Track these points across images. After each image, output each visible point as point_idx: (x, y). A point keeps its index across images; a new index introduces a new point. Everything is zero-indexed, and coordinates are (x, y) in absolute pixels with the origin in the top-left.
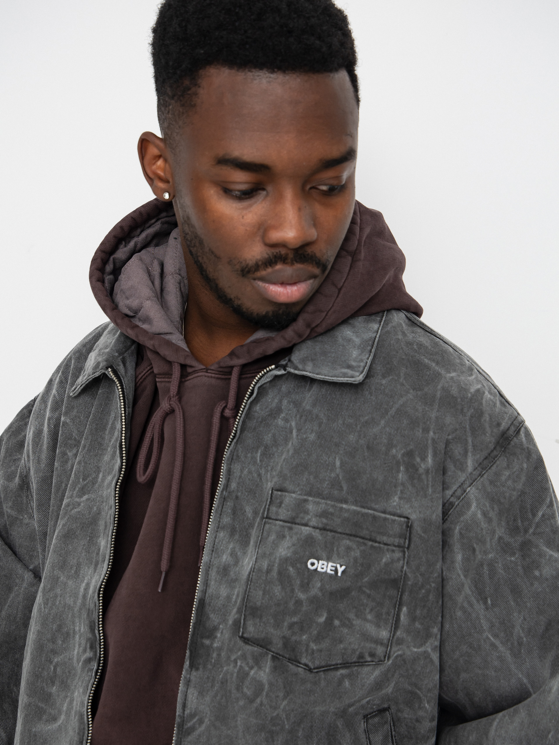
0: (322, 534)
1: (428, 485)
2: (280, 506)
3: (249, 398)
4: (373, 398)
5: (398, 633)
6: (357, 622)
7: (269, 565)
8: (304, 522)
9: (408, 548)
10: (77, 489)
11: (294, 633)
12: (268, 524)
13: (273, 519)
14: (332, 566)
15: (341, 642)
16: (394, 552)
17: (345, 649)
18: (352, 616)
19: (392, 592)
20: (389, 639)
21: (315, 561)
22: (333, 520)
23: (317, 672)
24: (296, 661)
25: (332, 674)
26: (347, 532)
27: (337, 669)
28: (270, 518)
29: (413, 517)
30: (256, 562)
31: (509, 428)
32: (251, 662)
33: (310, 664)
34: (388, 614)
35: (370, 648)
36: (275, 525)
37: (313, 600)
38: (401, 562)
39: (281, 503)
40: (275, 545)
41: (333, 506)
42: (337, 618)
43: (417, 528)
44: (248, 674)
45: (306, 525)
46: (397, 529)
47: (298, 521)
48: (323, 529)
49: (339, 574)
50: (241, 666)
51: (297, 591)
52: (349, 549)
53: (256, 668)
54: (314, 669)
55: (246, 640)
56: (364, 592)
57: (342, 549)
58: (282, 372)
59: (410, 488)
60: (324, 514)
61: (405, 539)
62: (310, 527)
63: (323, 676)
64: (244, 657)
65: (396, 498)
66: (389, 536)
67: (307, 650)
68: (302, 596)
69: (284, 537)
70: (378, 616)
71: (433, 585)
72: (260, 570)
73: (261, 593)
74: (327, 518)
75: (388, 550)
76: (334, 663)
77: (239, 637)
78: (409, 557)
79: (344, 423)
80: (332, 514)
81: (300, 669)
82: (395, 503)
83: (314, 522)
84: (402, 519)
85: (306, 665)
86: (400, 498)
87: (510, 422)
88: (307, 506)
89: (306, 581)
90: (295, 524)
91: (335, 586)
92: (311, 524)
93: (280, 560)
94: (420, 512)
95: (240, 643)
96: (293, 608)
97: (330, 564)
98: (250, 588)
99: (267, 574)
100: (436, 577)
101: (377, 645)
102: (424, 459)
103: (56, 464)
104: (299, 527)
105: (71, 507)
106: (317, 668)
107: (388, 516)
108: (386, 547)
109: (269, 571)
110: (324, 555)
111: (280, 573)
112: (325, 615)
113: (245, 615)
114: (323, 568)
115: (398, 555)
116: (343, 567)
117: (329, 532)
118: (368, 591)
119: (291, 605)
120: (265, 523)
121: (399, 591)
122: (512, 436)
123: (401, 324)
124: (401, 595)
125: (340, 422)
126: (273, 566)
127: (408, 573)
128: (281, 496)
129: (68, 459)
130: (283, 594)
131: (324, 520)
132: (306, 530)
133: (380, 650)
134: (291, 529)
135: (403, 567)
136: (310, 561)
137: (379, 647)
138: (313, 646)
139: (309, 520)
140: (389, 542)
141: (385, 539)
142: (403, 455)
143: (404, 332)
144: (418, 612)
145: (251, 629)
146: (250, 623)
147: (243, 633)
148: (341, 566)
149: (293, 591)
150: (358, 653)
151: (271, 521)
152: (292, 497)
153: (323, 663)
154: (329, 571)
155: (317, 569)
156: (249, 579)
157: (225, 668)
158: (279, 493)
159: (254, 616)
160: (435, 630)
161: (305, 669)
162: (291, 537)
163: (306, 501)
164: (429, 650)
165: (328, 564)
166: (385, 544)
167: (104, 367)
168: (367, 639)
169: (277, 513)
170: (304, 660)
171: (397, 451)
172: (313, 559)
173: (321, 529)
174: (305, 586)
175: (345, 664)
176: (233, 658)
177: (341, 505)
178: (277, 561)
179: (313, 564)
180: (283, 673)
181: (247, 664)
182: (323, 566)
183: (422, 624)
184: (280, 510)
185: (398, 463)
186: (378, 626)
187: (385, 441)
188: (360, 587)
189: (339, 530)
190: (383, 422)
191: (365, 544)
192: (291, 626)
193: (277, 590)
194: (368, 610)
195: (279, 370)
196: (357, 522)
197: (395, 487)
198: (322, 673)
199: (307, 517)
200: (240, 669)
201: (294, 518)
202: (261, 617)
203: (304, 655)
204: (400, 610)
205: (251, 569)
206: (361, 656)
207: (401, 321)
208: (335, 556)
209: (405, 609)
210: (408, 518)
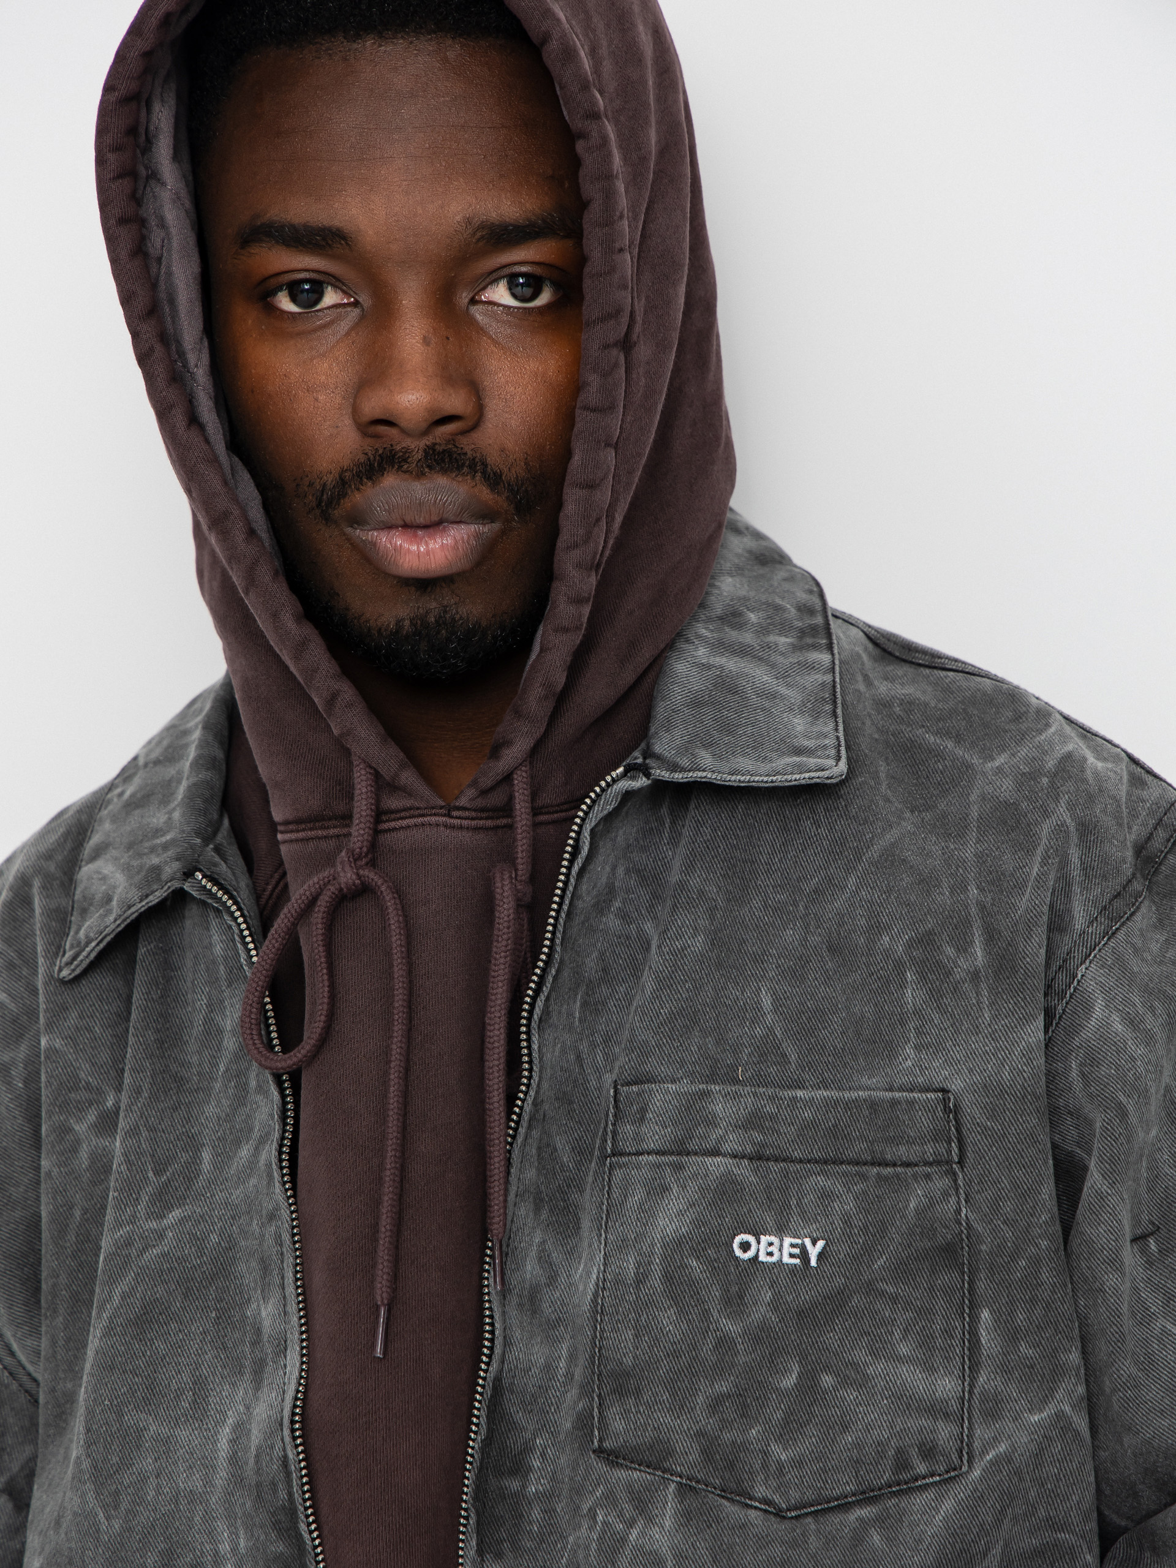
0: (756, 1171)
1: (979, 1002)
2: (642, 1119)
3: (571, 862)
4: (823, 831)
5: (982, 1379)
6: (877, 1368)
7: (639, 1264)
8: (708, 1145)
9: (961, 1162)
10: (145, 1198)
11: (725, 1424)
12: (620, 1167)
13: (629, 1154)
14: (793, 1246)
15: (845, 1428)
16: (931, 1180)
17: (858, 1445)
18: (861, 1355)
19: (946, 1278)
20: (963, 1400)
21: (751, 1239)
22: (778, 1132)
23: (797, 1517)
24: (740, 1495)
25: (836, 1519)
26: (817, 1155)
27: (845, 1507)
28: (622, 1154)
29: (956, 1085)
30: (605, 1264)
31: (1152, 834)
32: (628, 1509)
33: (777, 1499)
34: (948, 1333)
35: (921, 1431)
36: (638, 1167)
37: (759, 1335)
38: (953, 1200)
39: (643, 1111)
40: (647, 1213)
41: (772, 1098)
42: (827, 1368)
43: (972, 1111)
44: (623, 1540)
45: (715, 1153)
46: (924, 1122)
47: (692, 1146)
48: (757, 1157)
49: (813, 1263)
50: (605, 1523)
51: (715, 1314)
52: (826, 1196)
53: (640, 1523)
54: (789, 1510)
55: (611, 1457)
56: (882, 1294)
57: (810, 1199)
58: (641, 782)
59: (936, 1017)
60: (753, 1121)
61: (949, 1143)
62: (724, 1155)
63: (813, 1527)
64: (610, 1499)
65: (909, 1050)
66: (911, 1142)
67: (765, 1466)
68: (731, 1327)
69: (665, 1189)
70: (926, 1343)
71: (1044, 1244)
72: (618, 1281)
73: (630, 1333)
74: (761, 1129)
75: (915, 1177)
76: (837, 1492)
77: (594, 1452)
78: (968, 1184)
79: (766, 906)
80: (772, 1117)
81: (753, 1514)
82: (909, 1063)
83: (733, 1142)
84: (931, 1096)
85: (766, 1501)
86: (918, 1048)
87: (1152, 822)
88: (711, 1107)
89: (734, 1289)
90: (688, 1154)
91: (807, 1294)
92: (726, 1147)
93: (664, 1246)
94: (970, 1071)
95: (600, 1467)
96: (714, 1359)
97: (787, 1241)
98: (602, 1331)
99: (638, 1287)
100: (1046, 1223)
101: (935, 1419)
102: (964, 947)
103: (45, 1163)
104: (700, 1159)
105: (138, 1245)
106: (796, 1508)
107: (897, 1095)
108: (909, 1171)
109: (640, 1280)
110: (770, 1221)
111: (668, 1278)
112: (796, 1368)
113: (599, 1396)
114: (771, 1254)
115: (941, 1183)
116: (821, 1244)
117: (771, 1163)
118: (891, 1289)
119: (707, 1349)
120: (612, 1167)
121: (963, 1273)
122: (1162, 852)
123: (858, 655)
124: (971, 1283)
125: (756, 903)
126: (650, 1263)
127: (975, 1225)
128: (639, 1094)
129: (78, 1142)
130: (684, 1326)
131: (758, 1137)
132: (717, 1165)
133: (944, 1433)
134: (678, 1167)
135: (958, 1211)
136: (738, 1240)
137: (941, 1424)
138: (780, 1453)
139: (721, 1140)
140: (913, 1158)
141: (903, 1152)
142: (910, 945)
143: (866, 675)
144: (1021, 1317)
145: (618, 1425)
146: (614, 1412)
147: (601, 1440)
148: (814, 1243)
149: (706, 1314)
150: (891, 1453)
151: (625, 1159)
152: (667, 1091)
153: (810, 1495)
154: (786, 1259)
155: (757, 1256)
156: (597, 1310)
157: (571, 1539)
158: (635, 1088)
159: (621, 1395)
160: (1074, 1357)
161: (765, 1511)
162: (684, 1187)
163: (705, 1095)
164: (1067, 1409)
165: (782, 1241)
166: (907, 1165)
167: (179, 875)
168: (909, 1406)
169: (638, 1138)
170: (761, 1491)
171: (892, 938)
172: (745, 1233)
173: (751, 1159)
174: (735, 1302)
175: (864, 1492)
176: (585, 1508)
177: (790, 1093)
178: (658, 1249)
179: (745, 1247)
180: (710, 1526)
181: (621, 1515)
182: (770, 1249)
183: (1035, 1345)
184: (644, 1129)
185: (899, 967)
186: (931, 1369)
187: (863, 921)
188: (869, 1283)
189: (796, 1154)
190: (852, 881)
191: (864, 1177)
192: (716, 1404)
193: (668, 1320)
194: (897, 1334)
195: (633, 778)
196: (835, 1126)
197: (902, 1022)
198: (809, 1520)
199: (715, 1135)
200: (604, 1532)
201: (682, 1143)
202: (638, 1393)
203: (761, 1477)
204: (974, 1319)
205: (597, 1285)
206: (902, 1463)
207: (857, 649)
208: (795, 1220)
209: (985, 1314)
210: (944, 1091)
